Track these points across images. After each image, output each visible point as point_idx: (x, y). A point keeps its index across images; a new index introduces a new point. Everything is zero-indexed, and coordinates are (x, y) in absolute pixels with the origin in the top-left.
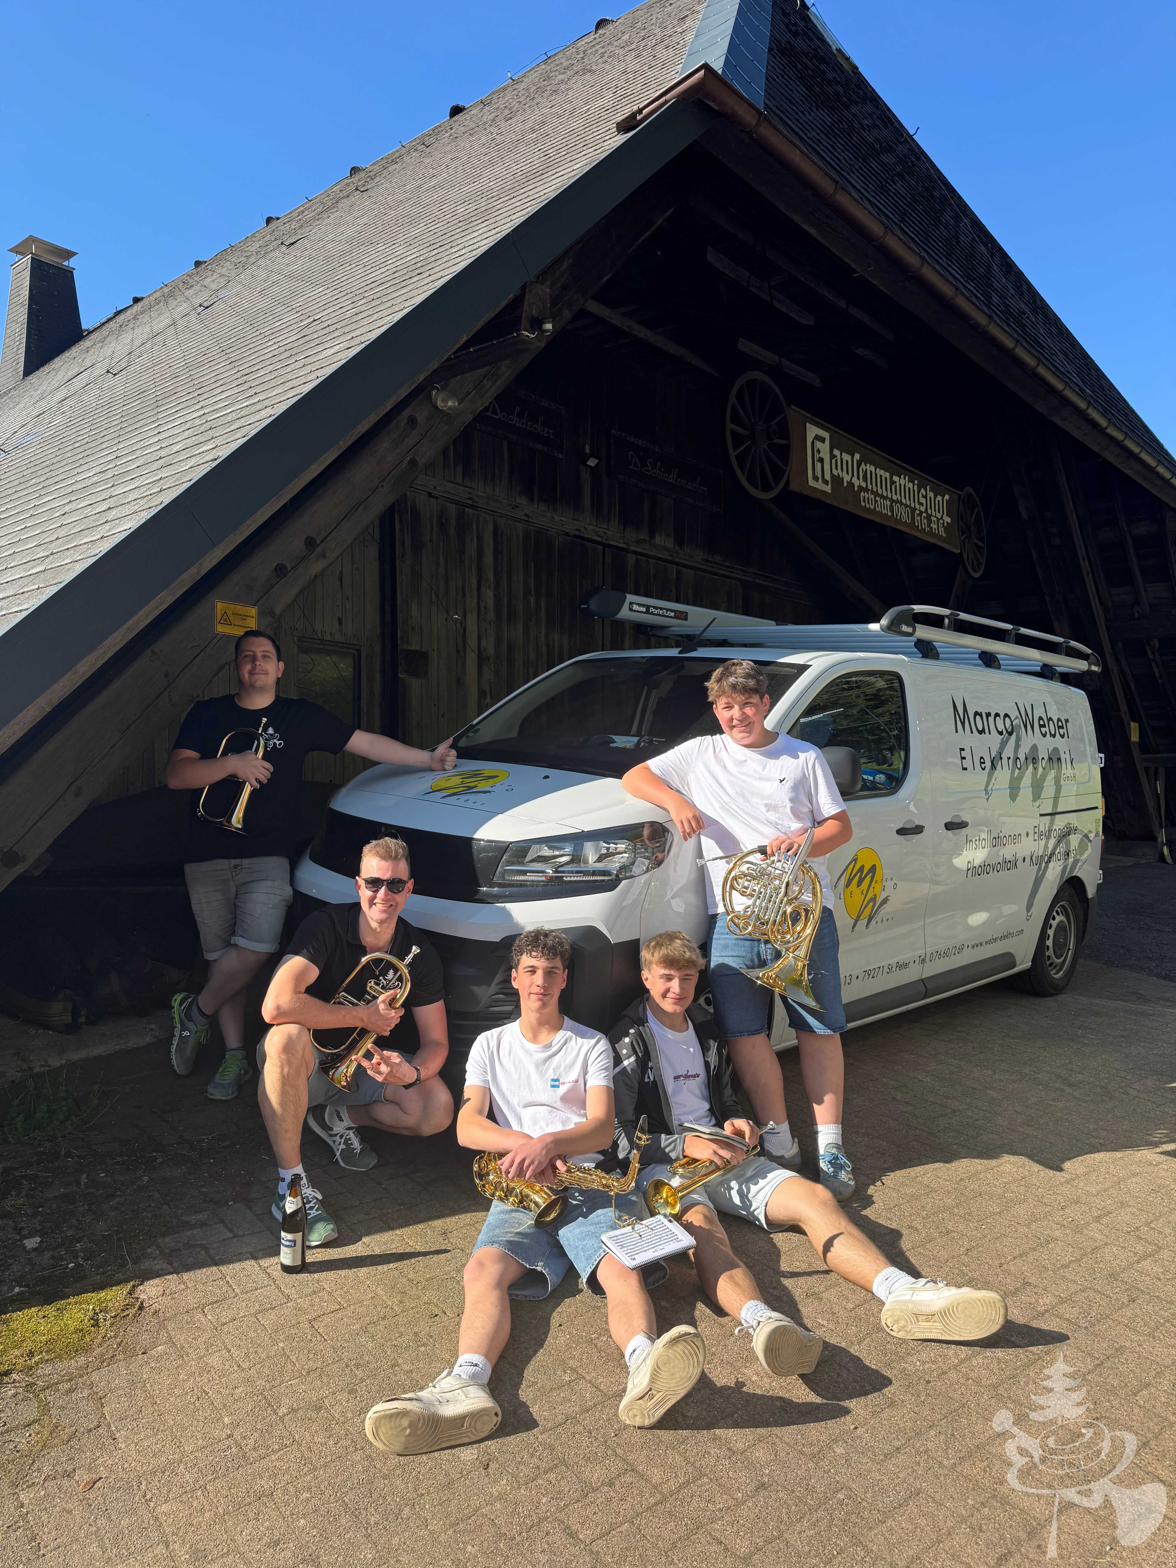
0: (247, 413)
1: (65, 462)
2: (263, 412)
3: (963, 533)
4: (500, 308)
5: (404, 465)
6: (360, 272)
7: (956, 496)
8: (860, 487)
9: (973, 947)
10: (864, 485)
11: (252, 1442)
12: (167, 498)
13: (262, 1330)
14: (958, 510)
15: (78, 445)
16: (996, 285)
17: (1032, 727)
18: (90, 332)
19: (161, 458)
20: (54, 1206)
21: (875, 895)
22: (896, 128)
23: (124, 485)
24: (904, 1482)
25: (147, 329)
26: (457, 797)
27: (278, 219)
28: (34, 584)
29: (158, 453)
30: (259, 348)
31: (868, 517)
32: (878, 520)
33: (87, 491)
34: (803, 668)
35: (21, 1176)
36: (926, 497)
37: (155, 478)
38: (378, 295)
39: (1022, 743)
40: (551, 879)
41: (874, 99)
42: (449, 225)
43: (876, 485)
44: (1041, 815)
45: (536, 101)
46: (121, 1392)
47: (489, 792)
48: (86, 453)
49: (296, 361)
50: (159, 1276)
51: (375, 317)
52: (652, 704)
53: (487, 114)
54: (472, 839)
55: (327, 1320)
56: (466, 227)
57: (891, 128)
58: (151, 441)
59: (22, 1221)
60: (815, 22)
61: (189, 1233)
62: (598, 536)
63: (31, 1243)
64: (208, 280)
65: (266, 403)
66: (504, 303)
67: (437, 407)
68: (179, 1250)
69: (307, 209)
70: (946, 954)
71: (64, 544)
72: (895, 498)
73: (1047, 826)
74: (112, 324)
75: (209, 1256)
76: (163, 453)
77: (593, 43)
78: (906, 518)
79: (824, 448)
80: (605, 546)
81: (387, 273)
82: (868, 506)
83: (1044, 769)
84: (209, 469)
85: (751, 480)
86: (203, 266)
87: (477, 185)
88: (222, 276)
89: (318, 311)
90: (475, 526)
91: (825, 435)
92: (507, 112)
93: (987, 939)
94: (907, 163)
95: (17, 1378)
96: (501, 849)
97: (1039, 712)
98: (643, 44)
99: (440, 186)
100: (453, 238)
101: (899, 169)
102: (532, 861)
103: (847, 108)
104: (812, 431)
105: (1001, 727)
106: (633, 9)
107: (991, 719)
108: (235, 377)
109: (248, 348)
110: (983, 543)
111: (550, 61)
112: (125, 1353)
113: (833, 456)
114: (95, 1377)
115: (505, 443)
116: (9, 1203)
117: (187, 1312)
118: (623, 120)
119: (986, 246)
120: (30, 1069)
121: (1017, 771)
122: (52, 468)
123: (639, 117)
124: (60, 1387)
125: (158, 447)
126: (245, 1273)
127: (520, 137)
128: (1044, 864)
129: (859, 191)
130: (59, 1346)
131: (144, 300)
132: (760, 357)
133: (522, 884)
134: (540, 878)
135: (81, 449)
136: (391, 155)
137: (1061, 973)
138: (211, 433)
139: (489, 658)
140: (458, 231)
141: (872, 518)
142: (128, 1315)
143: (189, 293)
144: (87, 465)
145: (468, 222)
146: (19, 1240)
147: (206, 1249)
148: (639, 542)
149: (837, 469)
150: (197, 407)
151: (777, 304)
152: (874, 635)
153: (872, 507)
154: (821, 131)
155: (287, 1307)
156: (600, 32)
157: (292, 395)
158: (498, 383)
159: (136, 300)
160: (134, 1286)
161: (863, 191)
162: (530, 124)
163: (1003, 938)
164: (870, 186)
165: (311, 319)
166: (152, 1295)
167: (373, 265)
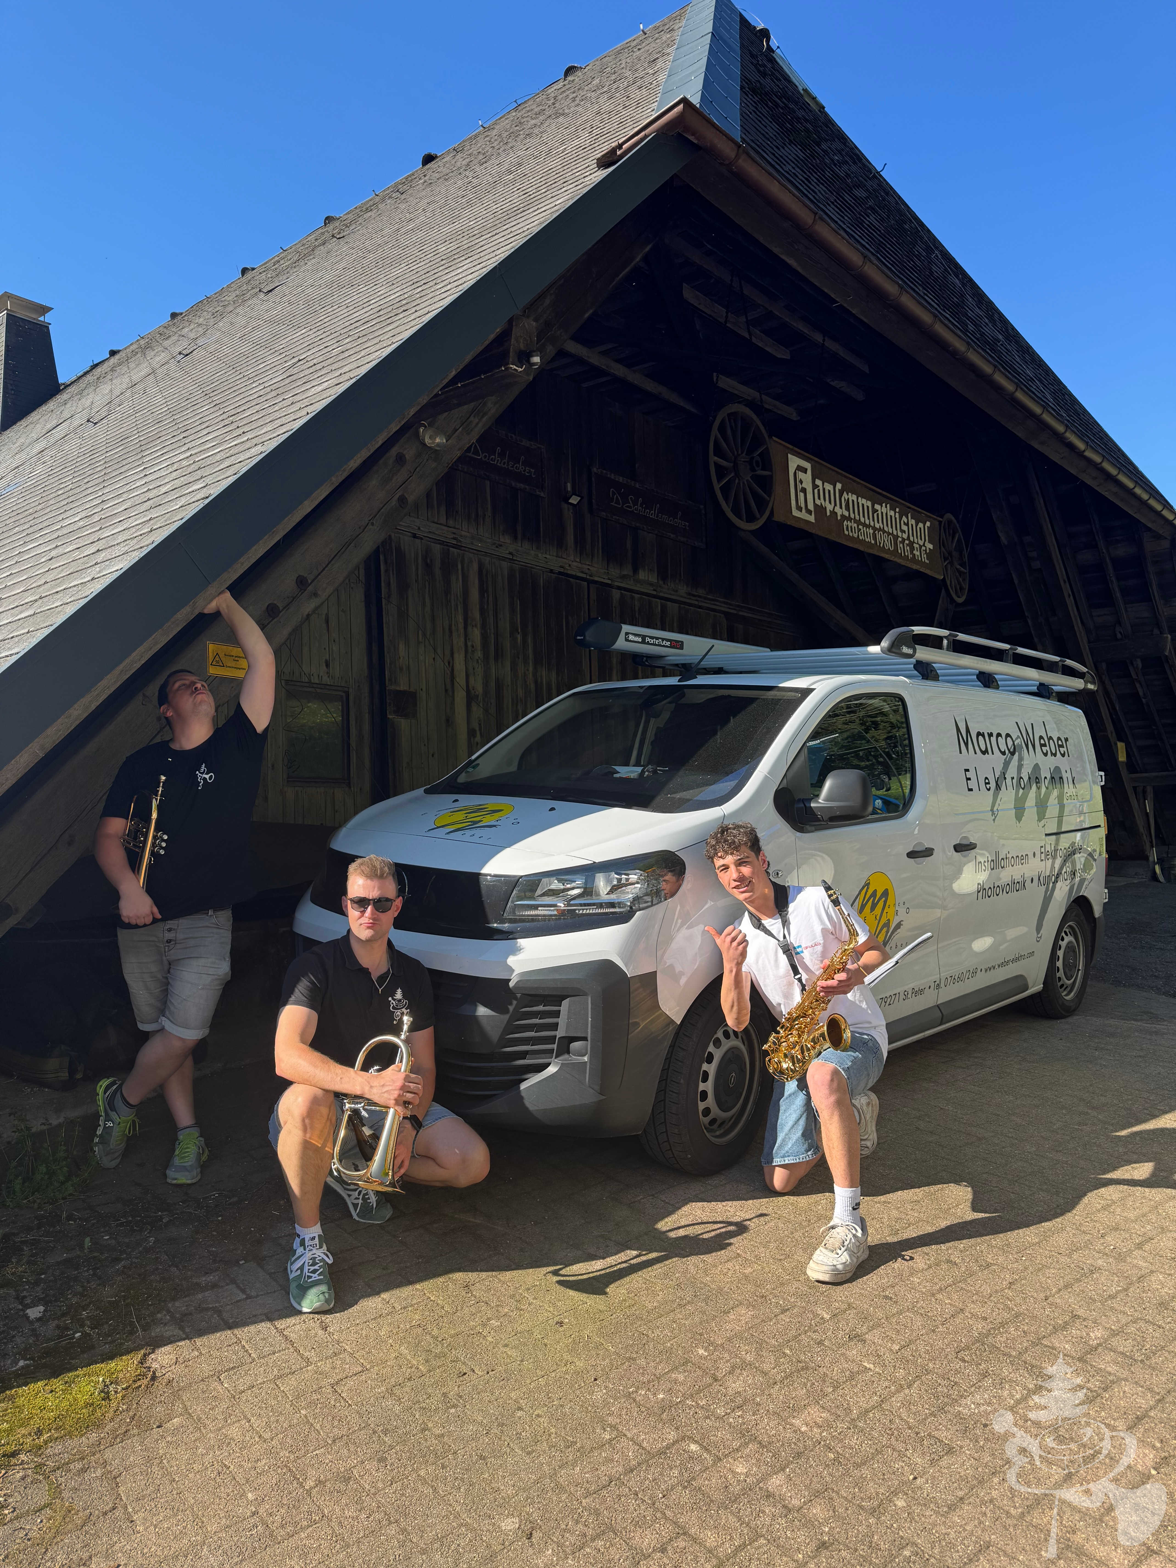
0: (236, 451)
1: (48, 510)
2: (253, 450)
3: (945, 559)
4: (487, 342)
5: (394, 502)
6: (342, 312)
7: (938, 523)
8: (842, 516)
9: (986, 970)
10: (846, 513)
11: (278, 1518)
12: (159, 537)
13: (282, 1397)
14: (938, 536)
15: (61, 492)
16: (970, 314)
17: (1034, 746)
18: (67, 386)
19: (149, 500)
20: (57, 1273)
21: (889, 920)
22: (864, 165)
23: (111, 527)
24: (972, 1534)
25: (126, 380)
26: (462, 832)
27: (253, 269)
28: (24, 628)
29: (146, 494)
30: (244, 390)
31: (851, 545)
32: (861, 548)
33: (74, 536)
34: (806, 692)
35: (22, 1242)
36: (907, 524)
37: (145, 519)
38: (364, 333)
39: (1025, 762)
40: (562, 913)
41: (843, 138)
42: (431, 264)
43: (859, 515)
44: (1046, 835)
45: (510, 145)
46: (137, 1470)
47: (495, 826)
48: (70, 500)
49: (284, 399)
50: (170, 1343)
51: (363, 353)
52: (650, 735)
53: (461, 160)
54: (479, 874)
55: (351, 1383)
56: (450, 264)
57: (859, 165)
58: (138, 484)
59: (25, 1290)
60: (781, 63)
61: (200, 1296)
62: (582, 572)
63: (34, 1313)
64: (186, 330)
65: (254, 441)
66: (492, 337)
67: (425, 445)
68: (191, 1314)
69: (283, 258)
70: (960, 979)
71: (53, 588)
72: (877, 526)
73: (1053, 846)
74: (89, 377)
75: (223, 1320)
76: (151, 495)
77: (562, 90)
78: (889, 546)
79: (806, 479)
80: (590, 582)
81: (371, 312)
82: (851, 534)
83: (1047, 788)
84: (202, 506)
85: (736, 512)
86: (179, 318)
87: (457, 226)
88: (200, 325)
89: (302, 351)
90: (460, 567)
91: (807, 465)
92: (481, 157)
93: (1000, 962)
94: (877, 197)
95: (25, 1459)
96: (512, 883)
97: (1039, 732)
98: (615, 87)
99: (419, 228)
100: (436, 276)
101: (871, 203)
102: (543, 895)
103: (819, 145)
104: (794, 462)
105: (1003, 748)
106: (602, 56)
107: (993, 739)
108: (221, 418)
109: (232, 390)
110: (965, 568)
111: (520, 108)
112: (139, 1427)
113: (815, 486)
114: (108, 1454)
115: (488, 483)
116: (9, 1270)
117: (202, 1380)
118: (603, 156)
119: (957, 277)
120: (28, 1129)
121: (1021, 791)
122: (36, 515)
123: (619, 153)
124: (72, 1467)
125: (146, 489)
126: (261, 1336)
127: (497, 179)
128: (1051, 884)
129: (836, 222)
130: (69, 1422)
131: (121, 353)
132: (736, 392)
133: (534, 919)
134: (552, 912)
135: (64, 496)
136: (365, 204)
137: (1072, 994)
138: (199, 473)
139: (478, 696)
140: (441, 268)
141: (856, 546)
142: (140, 1386)
143: (166, 343)
144: (71, 511)
145: (451, 260)
146: (22, 1310)
147: (219, 1312)
148: (623, 577)
149: (819, 498)
150: (183, 449)
151: (754, 340)
152: (875, 657)
153: (856, 535)
154: (796, 165)
155: (307, 1371)
156: (570, 78)
157: (282, 432)
158: (484, 419)
159: (113, 353)
160: (145, 1355)
161: (839, 222)
162: (506, 166)
163: (1016, 960)
164: (846, 218)
165: (296, 360)
166: (165, 1363)
167: (356, 305)
